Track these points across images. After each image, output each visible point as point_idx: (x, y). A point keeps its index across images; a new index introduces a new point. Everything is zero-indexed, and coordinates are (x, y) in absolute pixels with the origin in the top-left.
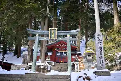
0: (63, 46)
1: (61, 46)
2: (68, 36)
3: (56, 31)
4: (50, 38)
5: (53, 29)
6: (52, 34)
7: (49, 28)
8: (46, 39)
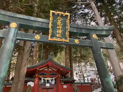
0: (50, 70)
1: (47, 70)
3: (68, 21)
4: (52, 37)
5: (60, 15)
6: (58, 28)
7: (51, 11)
8: (39, 38)
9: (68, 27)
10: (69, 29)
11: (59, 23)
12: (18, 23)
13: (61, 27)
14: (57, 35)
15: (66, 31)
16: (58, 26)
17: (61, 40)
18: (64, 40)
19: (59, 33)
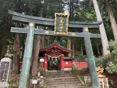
1: (53, 51)
2: (86, 29)
3: (67, 20)
5: (62, 16)
6: (60, 25)
7: (56, 13)
8: (48, 33)
9: (67, 24)
10: (68, 26)
11: (61, 21)
12: (34, 23)
13: (62, 25)
14: (60, 31)
15: (66, 27)
16: (61, 24)
17: (63, 34)
18: (64, 34)
19: (61, 29)
